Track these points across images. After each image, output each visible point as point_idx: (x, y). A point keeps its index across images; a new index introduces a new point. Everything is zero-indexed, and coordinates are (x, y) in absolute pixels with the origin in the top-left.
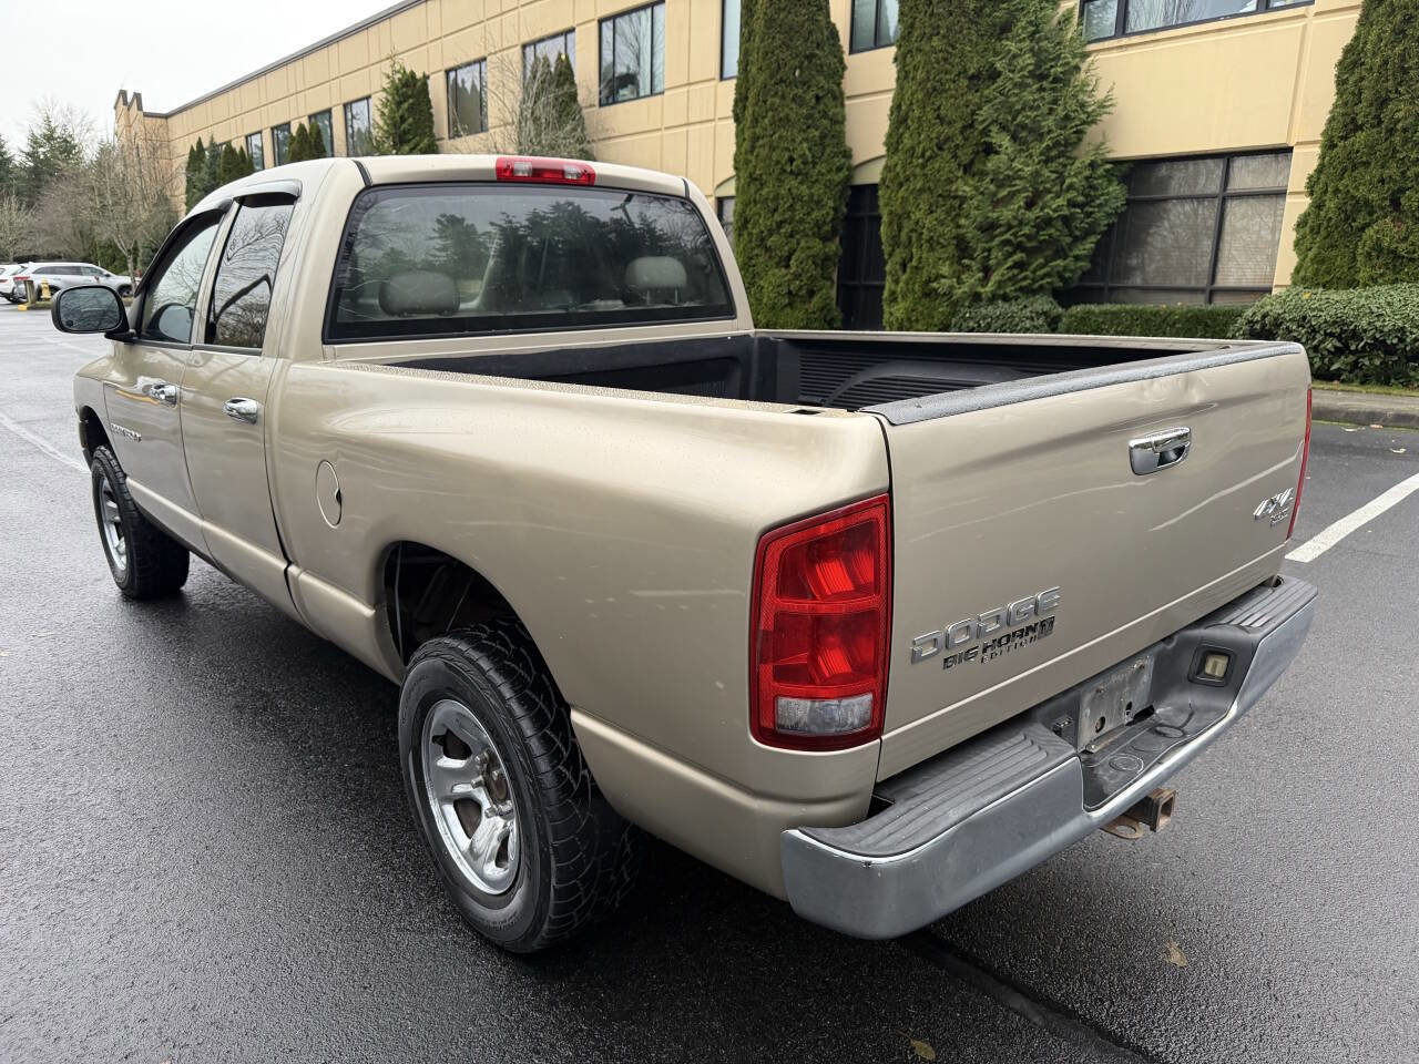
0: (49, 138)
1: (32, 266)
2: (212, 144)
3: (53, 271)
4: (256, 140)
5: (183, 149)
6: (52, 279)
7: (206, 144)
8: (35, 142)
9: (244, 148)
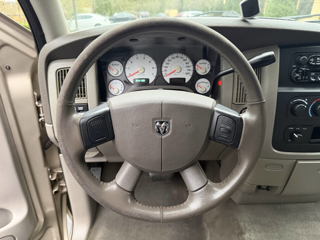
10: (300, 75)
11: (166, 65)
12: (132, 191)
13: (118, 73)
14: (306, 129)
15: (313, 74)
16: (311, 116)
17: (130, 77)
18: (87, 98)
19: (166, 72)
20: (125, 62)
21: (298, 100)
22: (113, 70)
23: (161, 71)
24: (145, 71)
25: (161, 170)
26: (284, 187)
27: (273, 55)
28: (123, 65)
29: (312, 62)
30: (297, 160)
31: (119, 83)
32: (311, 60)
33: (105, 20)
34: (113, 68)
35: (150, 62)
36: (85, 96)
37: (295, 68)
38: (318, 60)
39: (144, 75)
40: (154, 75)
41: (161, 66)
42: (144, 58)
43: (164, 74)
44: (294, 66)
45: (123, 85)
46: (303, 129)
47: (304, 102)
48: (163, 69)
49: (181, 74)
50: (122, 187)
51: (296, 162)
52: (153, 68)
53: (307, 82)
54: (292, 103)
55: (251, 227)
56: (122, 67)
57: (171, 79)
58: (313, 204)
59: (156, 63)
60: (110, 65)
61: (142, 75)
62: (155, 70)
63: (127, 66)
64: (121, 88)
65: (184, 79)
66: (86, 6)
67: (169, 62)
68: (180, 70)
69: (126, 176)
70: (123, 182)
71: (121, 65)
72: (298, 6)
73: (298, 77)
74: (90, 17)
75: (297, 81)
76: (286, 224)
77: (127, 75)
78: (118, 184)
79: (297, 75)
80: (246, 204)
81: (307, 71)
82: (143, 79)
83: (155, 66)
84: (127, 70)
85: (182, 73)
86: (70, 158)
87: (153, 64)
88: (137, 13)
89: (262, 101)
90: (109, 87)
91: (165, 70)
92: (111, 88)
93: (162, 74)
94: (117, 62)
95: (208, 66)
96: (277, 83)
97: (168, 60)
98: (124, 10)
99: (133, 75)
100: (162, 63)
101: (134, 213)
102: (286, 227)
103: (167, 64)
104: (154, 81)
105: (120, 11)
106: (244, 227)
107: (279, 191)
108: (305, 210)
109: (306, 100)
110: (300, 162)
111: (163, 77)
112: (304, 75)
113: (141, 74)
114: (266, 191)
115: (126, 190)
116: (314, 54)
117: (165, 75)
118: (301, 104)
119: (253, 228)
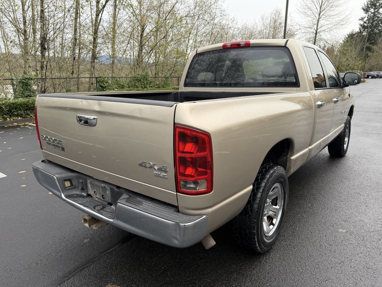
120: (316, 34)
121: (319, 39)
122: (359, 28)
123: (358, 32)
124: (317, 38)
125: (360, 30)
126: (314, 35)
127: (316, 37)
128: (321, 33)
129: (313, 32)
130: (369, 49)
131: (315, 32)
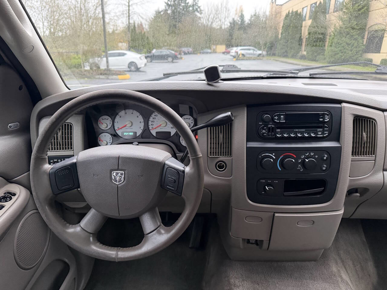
0: (255, 15)
1: (240, 48)
2: (292, 11)
3: (245, 49)
4: (305, 10)
5: (284, 14)
6: (243, 52)
7: (290, 12)
8: (252, 17)
9: (301, 12)
10: (266, 131)
11: (153, 120)
12: (93, 233)
13: (107, 127)
14: (277, 182)
15: (279, 130)
16: (280, 169)
17: (119, 130)
18: (73, 150)
19: (152, 126)
20: (114, 117)
21: (266, 154)
22: (102, 124)
23: (148, 126)
24: (133, 125)
25: (118, 215)
26: (269, 241)
27: (230, 115)
28: (112, 119)
29: (276, 120)
30: (274, 213)
31: (108, 136)
32: (275, 118)
33: (140, 58)
34: (102, 122)
35: (138, 117)
36: (71, 148)
37: (261, 125)
38: (282, 118)
39: (132, 128)
40: (141, 128)
41: (148, 120)
42: (132, 113)
43: (150, 128)
44: (260, 123)
45: (111, 138)
46: (268, 181)
47: (272, 156)
48: (150, 123)
49: (166, 128)
50: (84, 228)
51: (274, 214)
52: (140, 122)
53: (274, 138)
54: (260, 157)
55: (241, 284)
56: (111, 121)
57: (157, 133)
58: (313, 262)
59: (143, 118)
60: (100, 119)
61: (131, 128)
62: (143, 124)
63: (116, 120)
64: (110, 140)
65: (170, 133)
66: (121, 42)
67: (156, 117)
68: (165, 125)
69: (89, 220)
70: (86, 224)
71: (111, 119)
72: (365, 40)
73: (265, 133)
74: (124, 54)
75: (264, 137)
76: (278, 282)
77: (116, 128)
78: (82, 227)
79: (264, 131)
80: (240, 261)
81: (273, 128)
82: (131, 132)
83: (142, 120)
84: (115, 124)
85: (168, 127)
86: (40, 201)
87: (141, 119)
88: (178, 49)
89: (197, 156)
90: (99, 140)
91: (152, 125)
92: (100, 141)
93: (148, 128)
94: (107, 117)
95: (192, 122)
96: (245, 138)
97: (155, 116)
98: (164, 46)
99: (121, 128)
100: (149, 118)
101: (93, 251)
102: (277, 285)
103: (154, 118)
104: (141, 135)
105: (159, 47)
106: (234, 284)
107: (265, 245)
108: (302, 268)
109: (274, 154)
110: (276, 215)
111: (149, 130)
112: (271, 131)
113: (129, 128)
114: (255, 246)
115: (88, 232)
116: (278, 112)
117: (152, 129)
118: (268, 158)
119: (242, 285)
120: (129, 6)
121: (133, 13)
122: (165, 6)
123: (164, 9)
124: (130, 12)
125: (166, 8)
126: (127, 8)
127: (129, 10)
128: (134, 6)
129: (125, 5)
130: (175, 26)
131: (127, 4)
